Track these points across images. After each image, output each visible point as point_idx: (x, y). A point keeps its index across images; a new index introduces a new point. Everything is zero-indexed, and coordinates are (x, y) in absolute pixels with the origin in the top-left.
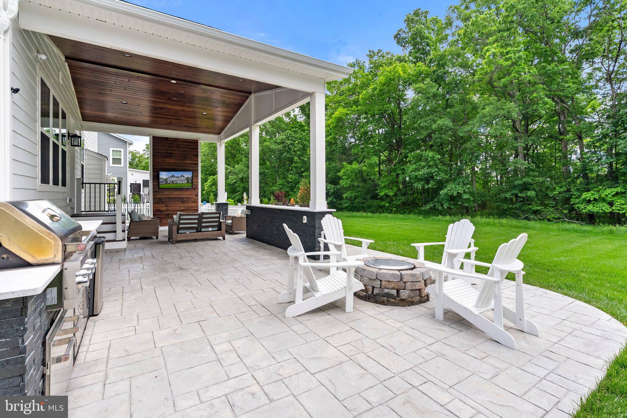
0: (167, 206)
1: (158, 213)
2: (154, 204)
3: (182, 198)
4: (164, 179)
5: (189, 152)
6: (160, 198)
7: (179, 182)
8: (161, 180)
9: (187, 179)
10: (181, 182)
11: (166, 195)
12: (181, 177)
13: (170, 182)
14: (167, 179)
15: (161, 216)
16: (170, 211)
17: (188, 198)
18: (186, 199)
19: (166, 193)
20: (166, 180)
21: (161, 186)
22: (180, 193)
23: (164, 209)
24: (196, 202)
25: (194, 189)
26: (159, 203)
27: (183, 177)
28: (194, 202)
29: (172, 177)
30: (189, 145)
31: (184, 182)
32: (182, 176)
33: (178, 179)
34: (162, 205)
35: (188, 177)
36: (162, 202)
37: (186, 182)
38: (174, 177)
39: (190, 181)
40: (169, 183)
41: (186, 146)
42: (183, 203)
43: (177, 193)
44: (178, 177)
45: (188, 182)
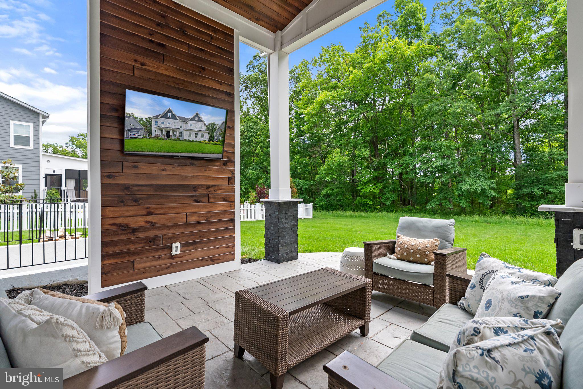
0: (150, 214)
1: (122, 237)
2: (103, 206)
3: (195, 188)
4: (140, 121)
5: (212, 55)
6: (127, 187)
7: (186, 137)
8: (129, 124)
9: (211, 129)
10: (193, 138)
11: (148, 176)
12: (193, 119)
13: (158, 132)
14: (149, 121)
15: (133, 247)
16: (159, 228)
17: (208, 187)
18: (204, 193)
19: (145, 168)
20: (147, 125)
21: (130, 145)
22: (188, 171)
23: (140, 222)
24: (229, 199)
25: (225, 164)
26: (122, 203)
27: (200, 120)
28: (225, 200)
29: (165, 116)
30: (211, 37)
31: (199, 139)
32: (197, 118)
33: (184, 126)
34: (133, 210)
35: (213, 125)
36: (136, 201)
37: (206, 137)
38: (174, 117)
39: (217, 135)
40: (157, 137)
41: (202, 38)
42: (197, 202)
43: (179, 171)
44: (184, 120)
45: (211, 139)
